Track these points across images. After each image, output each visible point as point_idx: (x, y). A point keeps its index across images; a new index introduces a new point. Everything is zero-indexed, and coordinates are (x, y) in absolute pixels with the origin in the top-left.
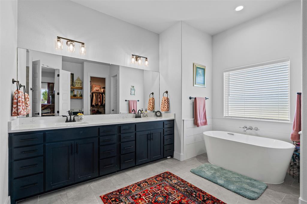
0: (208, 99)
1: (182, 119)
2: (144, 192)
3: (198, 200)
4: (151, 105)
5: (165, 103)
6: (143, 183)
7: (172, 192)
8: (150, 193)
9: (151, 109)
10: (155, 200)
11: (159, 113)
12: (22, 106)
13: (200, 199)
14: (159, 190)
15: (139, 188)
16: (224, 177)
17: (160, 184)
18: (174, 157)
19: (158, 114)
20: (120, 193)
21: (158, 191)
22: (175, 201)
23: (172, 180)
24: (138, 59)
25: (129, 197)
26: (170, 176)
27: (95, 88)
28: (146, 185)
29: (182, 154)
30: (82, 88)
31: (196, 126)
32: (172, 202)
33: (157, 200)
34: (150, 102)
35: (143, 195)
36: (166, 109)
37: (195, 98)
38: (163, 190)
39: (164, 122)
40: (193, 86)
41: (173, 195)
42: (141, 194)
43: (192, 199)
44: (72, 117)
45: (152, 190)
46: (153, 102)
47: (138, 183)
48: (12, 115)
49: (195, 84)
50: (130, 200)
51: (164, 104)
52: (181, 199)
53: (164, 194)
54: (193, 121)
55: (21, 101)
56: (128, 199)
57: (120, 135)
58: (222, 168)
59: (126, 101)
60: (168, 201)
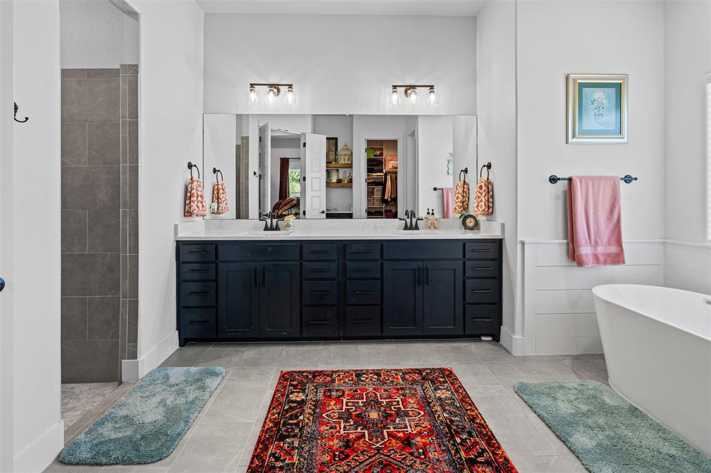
0: (636, 179)
1: (519, 239)
2: (356, 391)
3: (457, 451)
4: (460, 200)
5: (481, 194)
6: (371, 373)
7: (411, 413)
8: (365, 397)
9: (460, 210)
10: (360, 414)
11: (472, 220)
12: (196, 202)
13: (465, 452)
14: (390, 397)
15: (352, 380)
16: (612, 434)
17: (402, 389)
18: (501, 342)
19: (470, 223)
20: (314, 377)
21: (384, 399)
22: (399, 432)
23: (439, 389)
24: (409, 92)
25: (322, 390)
26: (441, 380)
27: (392, 162)
28: (371, 380)
29: (517, 336)
30: (350, 166)
31: (575, 263)
32: (392, 429)
33: (365, 415)
34: (458, 193)
35: (348, 395)
36: (484, 210)
37: (570, 180)
38: (398, 402)
39: (464, 245)
40: (567, 142)
41: (406, 419)
42: (347, 392)
43: (445, 446)
44: (275, 221)
45: (374, 393)
46: (463, 192)
47: (361, 370)
48: (185, 216)
49: (574, 136)
50: (318, 394)
51: (479, 197)
52: (420, 433)
53: (391, 410)
54: (564, 248)
55: (196, 195)
56: (316, 393)
57: (345, 263)
58: (633, 411)
59: (435, 189)
60: (384, 426)
